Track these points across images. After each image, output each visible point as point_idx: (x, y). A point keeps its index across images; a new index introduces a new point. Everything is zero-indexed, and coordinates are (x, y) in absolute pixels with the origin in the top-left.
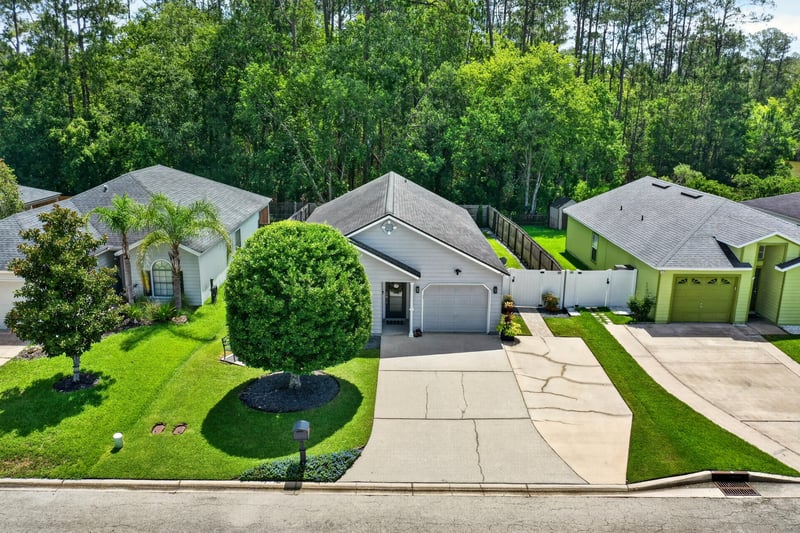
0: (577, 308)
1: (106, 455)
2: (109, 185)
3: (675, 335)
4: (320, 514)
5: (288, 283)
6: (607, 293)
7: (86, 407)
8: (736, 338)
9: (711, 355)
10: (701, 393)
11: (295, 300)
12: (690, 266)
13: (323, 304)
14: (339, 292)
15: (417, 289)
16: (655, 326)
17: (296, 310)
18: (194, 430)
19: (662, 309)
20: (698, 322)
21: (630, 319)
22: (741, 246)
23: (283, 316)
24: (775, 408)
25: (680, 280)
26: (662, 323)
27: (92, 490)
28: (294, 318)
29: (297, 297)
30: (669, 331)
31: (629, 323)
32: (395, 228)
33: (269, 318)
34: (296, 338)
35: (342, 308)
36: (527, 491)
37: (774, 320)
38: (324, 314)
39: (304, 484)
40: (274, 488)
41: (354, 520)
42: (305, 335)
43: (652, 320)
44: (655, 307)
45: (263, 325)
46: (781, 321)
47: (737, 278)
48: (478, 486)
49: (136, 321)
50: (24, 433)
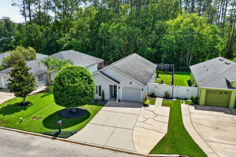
0: (177, 98)
1: (17, 123)
2: (54, 55)
4: (54, 146)
5: (64, 82)
6: (187, 94)
7: (22, 110)
8: (226, 113)
9: (211, 118)
10: (197, 129)
12: (212, 87)
13: (73, 89)
14: (79, 86)
15: (119, 88)
17: (66, 89)
18: (41, 120)
19: (202, 101)
20: (216, 106)
21: (191, 103)
22: (232, 81)
23: (62, 91)
24: (221, 138)
25: (208, 91)
26: (202, 105)
27: (9, 131)
28: (65, 92)
29: (66, 86)
30: (203, 108)
31: (190, 104)
32: (113, 69)
33: (59, 91)
35: (80, 90)
36: (116, 151)
38: (74, 92)
39: (58, 138)
40: (50, 138)
41: (61, 149)
42: (68, 97)
44: (200, 100)
47: (230, 92)
48: (103, 146)
49: (49, 91)
50: (4, 115)
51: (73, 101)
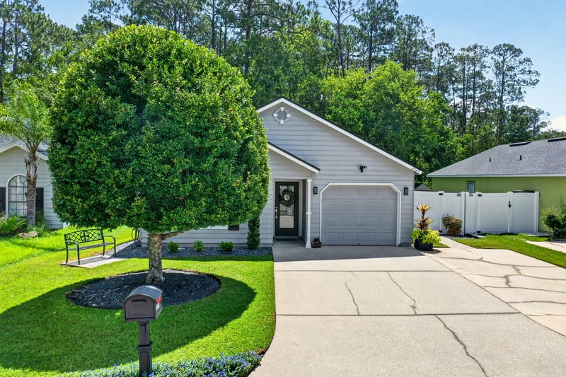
6: (509, 218)
15: (315, 191)
17: (154, 118)
21: (546, 238)
23: (132, 128)
28: (149, 132)
29: (157, 98)
31: (549, 240)
32: (289, 116)
51: (195, 186)
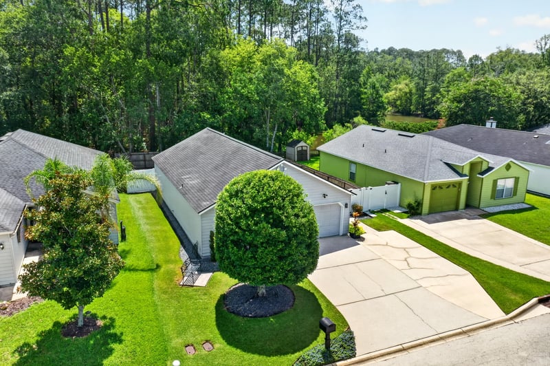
0: (373, 212)
3: (438, 221)
6: (385, 201)
9: (468, 231)
10: (487, 253)
11: (295, 229)
16: (422, 217)
17: (295, 236)
19: (425, 208)
20: (441, 212)
22: (463, 164)
23: (287, 243)
25: (434, 187)
26: (425, 215)
29: (295, 227)
30: (433, 220)
31: (408, 218)
32: (286, 169)
33: (275, 246)
34: (296, 258)
36: (464, 333)
37: (477, 205)
43: (420, 214)
44: (422, 206)
45: (272, 251)
46: (482, 205)
47: (460, 184)
